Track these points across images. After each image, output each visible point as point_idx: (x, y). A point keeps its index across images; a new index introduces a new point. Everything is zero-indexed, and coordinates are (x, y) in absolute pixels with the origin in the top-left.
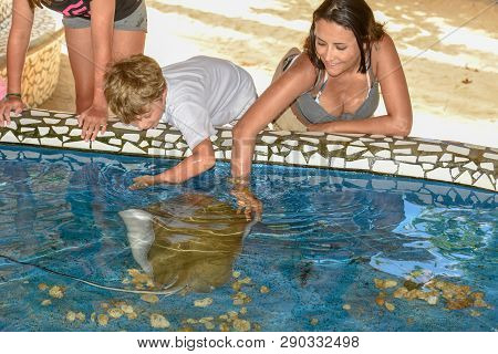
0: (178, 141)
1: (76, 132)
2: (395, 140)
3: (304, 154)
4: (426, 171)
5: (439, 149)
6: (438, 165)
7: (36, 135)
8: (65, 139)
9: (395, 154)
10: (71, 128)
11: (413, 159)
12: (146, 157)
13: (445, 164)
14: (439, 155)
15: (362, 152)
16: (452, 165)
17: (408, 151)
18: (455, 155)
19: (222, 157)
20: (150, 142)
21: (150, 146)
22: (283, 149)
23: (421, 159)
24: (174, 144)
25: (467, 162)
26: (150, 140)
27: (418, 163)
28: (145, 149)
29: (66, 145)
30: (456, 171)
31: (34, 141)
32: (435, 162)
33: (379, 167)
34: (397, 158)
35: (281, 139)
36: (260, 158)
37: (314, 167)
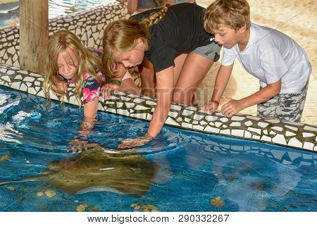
0: (202, 120)
1: (139, 108)
7: (115, 107)
8: (132, 111)
10: (136, 104)
12: (180, 128)
19: (229, 134)
22: (272, 133)
28: (180, 123)
29: (131, 115)
31: (113, 111)
35: (271, 125)
36: (255, 137)
37: (292, 147)
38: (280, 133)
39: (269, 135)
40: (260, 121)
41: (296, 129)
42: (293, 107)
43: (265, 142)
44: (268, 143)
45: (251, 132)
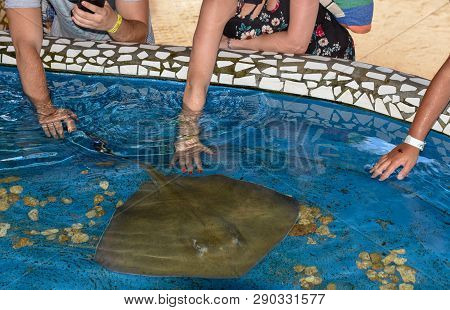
2: (285, 57)
4: (309, 89)
5: (324, 67)
6: (321, 83)
9: (281, 72)
11: (298, 77)
13: (328, 83)
14: (324, 73)
15: (250, 69)
16: (335, 84)
17: (294, 69)
18: (338, 73)
20: (53, 57)
21: (53, 61)
23: (306, 77)
24: (75, 59)
25: (350, 81)
26: (53, 55)
27: (303, 81)
30: (338, 89)
32: (318, 80)
33: (266, 84)
34: (283, 75)
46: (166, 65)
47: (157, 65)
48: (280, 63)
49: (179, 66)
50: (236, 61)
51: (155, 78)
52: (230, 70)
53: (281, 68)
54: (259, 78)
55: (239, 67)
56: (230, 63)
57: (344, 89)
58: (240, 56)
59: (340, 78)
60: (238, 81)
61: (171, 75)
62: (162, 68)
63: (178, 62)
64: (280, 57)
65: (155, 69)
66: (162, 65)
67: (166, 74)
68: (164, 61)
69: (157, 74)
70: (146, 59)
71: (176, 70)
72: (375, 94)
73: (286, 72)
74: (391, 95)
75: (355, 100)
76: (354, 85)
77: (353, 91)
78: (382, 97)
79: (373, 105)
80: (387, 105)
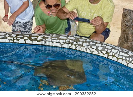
2: (53, 35)
3: (25, 40)
4: (61, 45)
5: (66, 38)
6: (65, 43)
9: (52, 40)
11: (58, 41)
13: (67, 43)
14: (66, 40)
15: (42, 39)
16: (69, 43)
17: (57, 38)
18: (70, 40)
22: (18, 38)
30: (70, 45)
33: (47, 44)
35: (17, 35)
36: (11, 41)
37: (28, 44)
38: (22, 38)
39: (17, 40)
40: (12, 34)
41: (28, 36)
42: (28, 27)
43: (15, 43)
44: (17, 43)
45: (9, 39)
46: (15, 38)
47: (12, 38)
48: (52, 37)
49: (19, 39)
50: (38, 37)
51: (12, 43)
52: (36, 40)
53: (52, 39)
54: (45, 42)
55: (39, 39)
56: (36, 37)
57: (72, 44)
58: (38, 35)
59: (71, 41)
60: (39, 43)
61: (17, 41)
62: (14, 40)
63: (19, 37)
64: (52, 35)
65: (12, 40)
66: (14, 38)
67: (15, 41)
68: (15, 37)
69: (12, 41)
70: (9, 37)
71: (18, 40)
72: (82, 46)
73: (54, 40)
74: (87, 46)
75: (76, 48)
76: (75, 43)
77: (75, 45)
78: (84, 46)
79: (82, 49)
80: (86, 49)
